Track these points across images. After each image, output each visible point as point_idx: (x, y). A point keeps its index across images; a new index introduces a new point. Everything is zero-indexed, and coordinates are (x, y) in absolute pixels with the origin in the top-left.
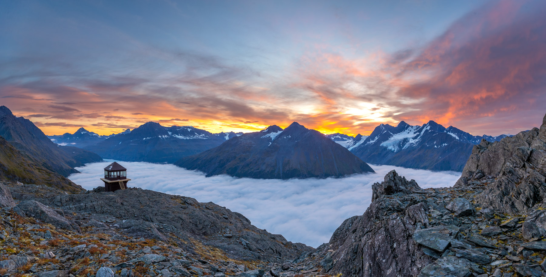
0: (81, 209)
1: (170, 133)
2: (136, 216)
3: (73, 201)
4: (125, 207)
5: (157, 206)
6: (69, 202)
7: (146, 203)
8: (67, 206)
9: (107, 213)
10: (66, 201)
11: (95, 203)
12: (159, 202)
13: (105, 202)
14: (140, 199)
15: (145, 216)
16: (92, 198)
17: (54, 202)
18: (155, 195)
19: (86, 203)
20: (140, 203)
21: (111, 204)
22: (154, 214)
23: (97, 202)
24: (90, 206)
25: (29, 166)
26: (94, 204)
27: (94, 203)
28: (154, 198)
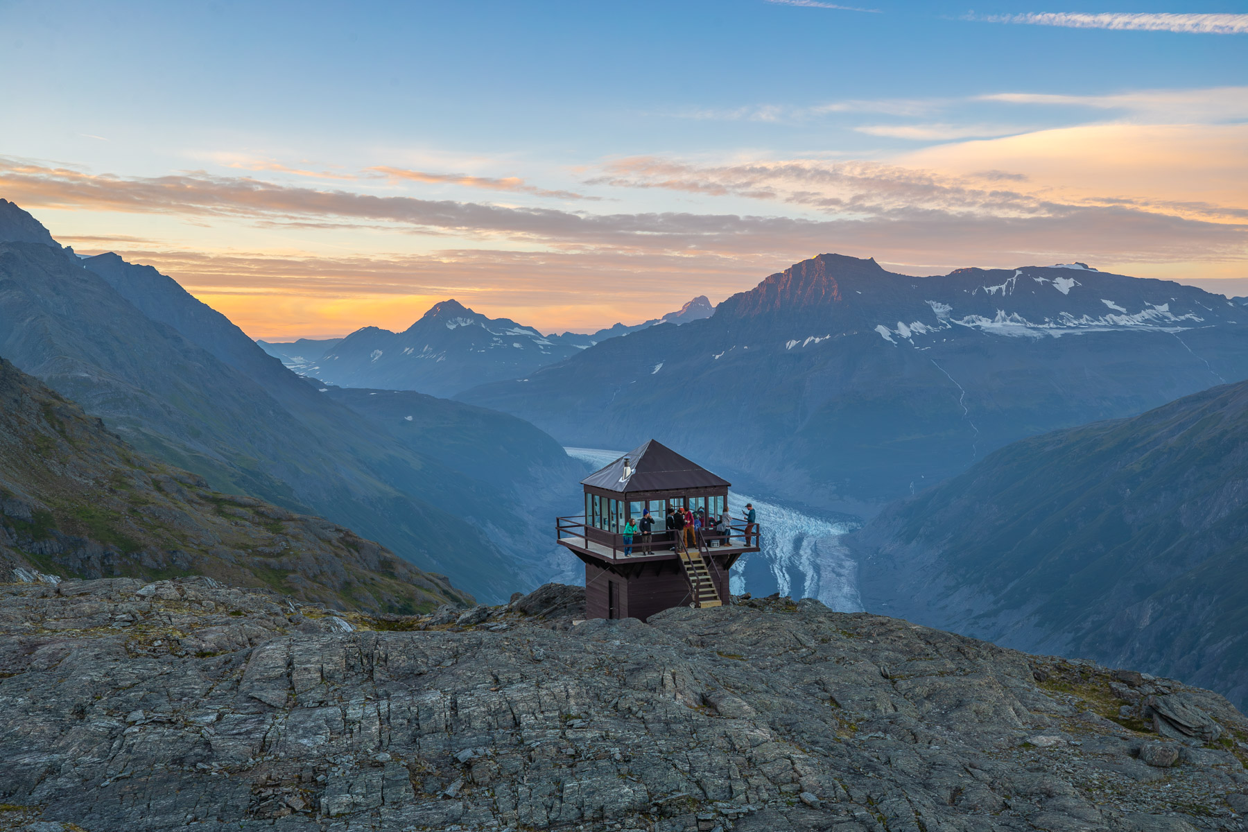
0: (424, 726)
1: (940, 309)
2: (809, 797)
3: (371, 678)
4: (732, 726)
5: (949, 728)
6: (345, 679)
7: (874, 708)
8: (331, 711)
9: (602, 763)
10: (325, 677)
11: (520, 690)
12: (959, 704)
13: (586, 684)
14: (825, 677)
15: (881, 807)
16: (502, 658)
17: (238, 681)
18: (930, 650)
19: (463, 692)
20: (832, 700)
21: (631, 699)
22: (946, 795)
23: (538, 684)
24: (489, 713)
25: (160, 489)
26: (517, 696)
27: (513, 693)
28: (922, 674)
